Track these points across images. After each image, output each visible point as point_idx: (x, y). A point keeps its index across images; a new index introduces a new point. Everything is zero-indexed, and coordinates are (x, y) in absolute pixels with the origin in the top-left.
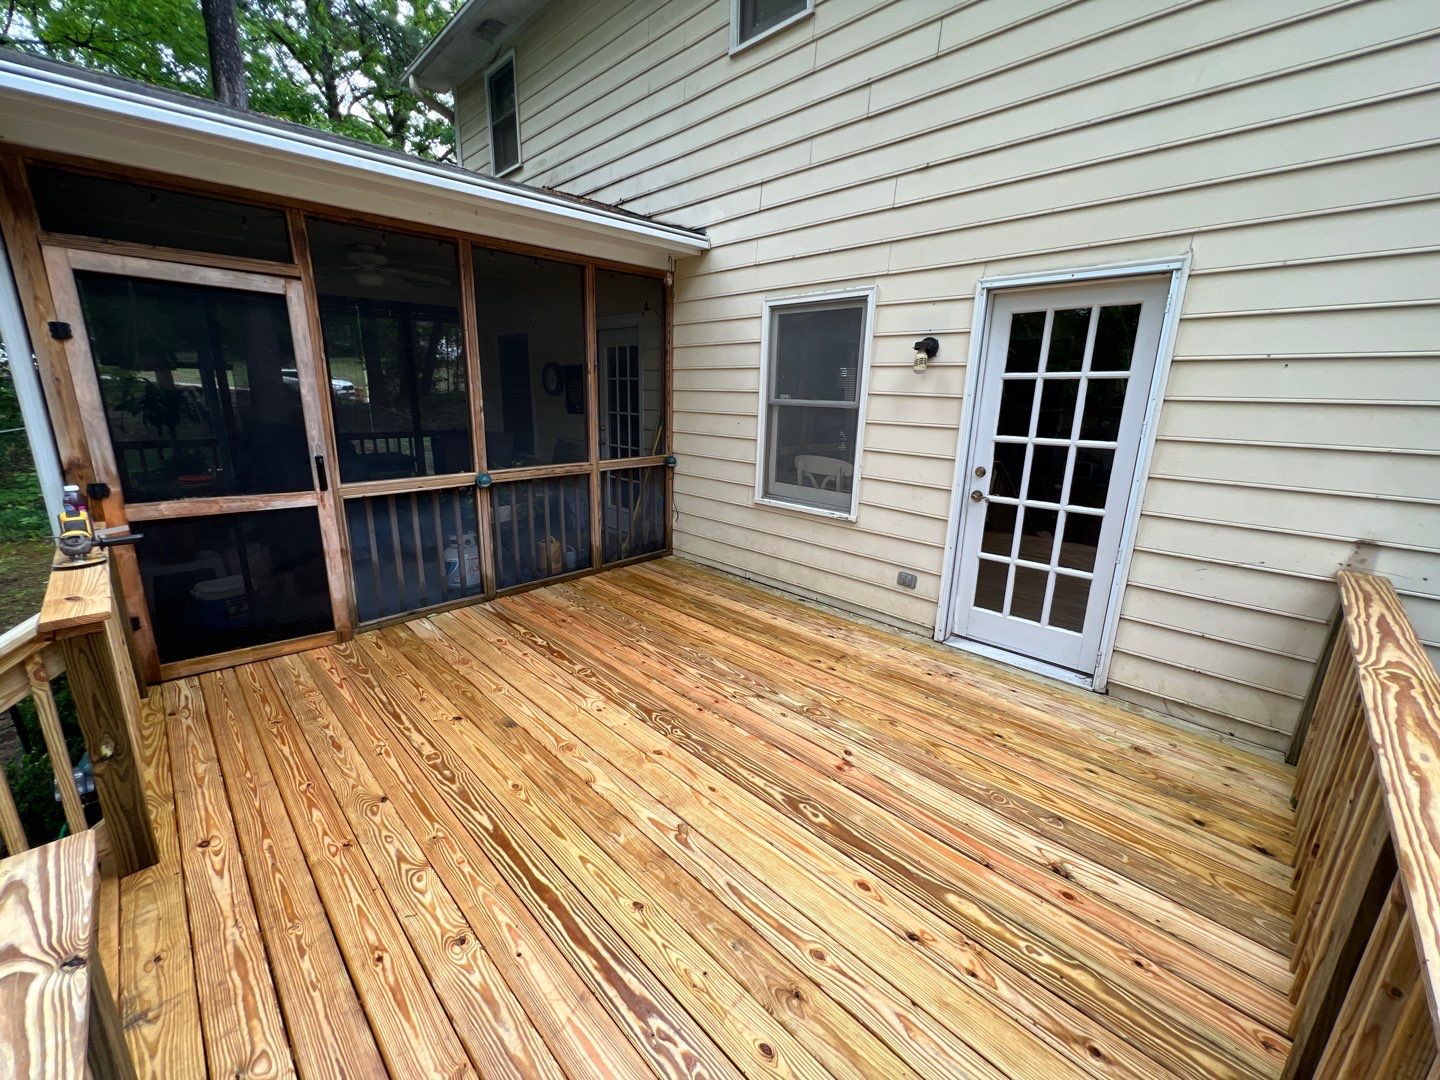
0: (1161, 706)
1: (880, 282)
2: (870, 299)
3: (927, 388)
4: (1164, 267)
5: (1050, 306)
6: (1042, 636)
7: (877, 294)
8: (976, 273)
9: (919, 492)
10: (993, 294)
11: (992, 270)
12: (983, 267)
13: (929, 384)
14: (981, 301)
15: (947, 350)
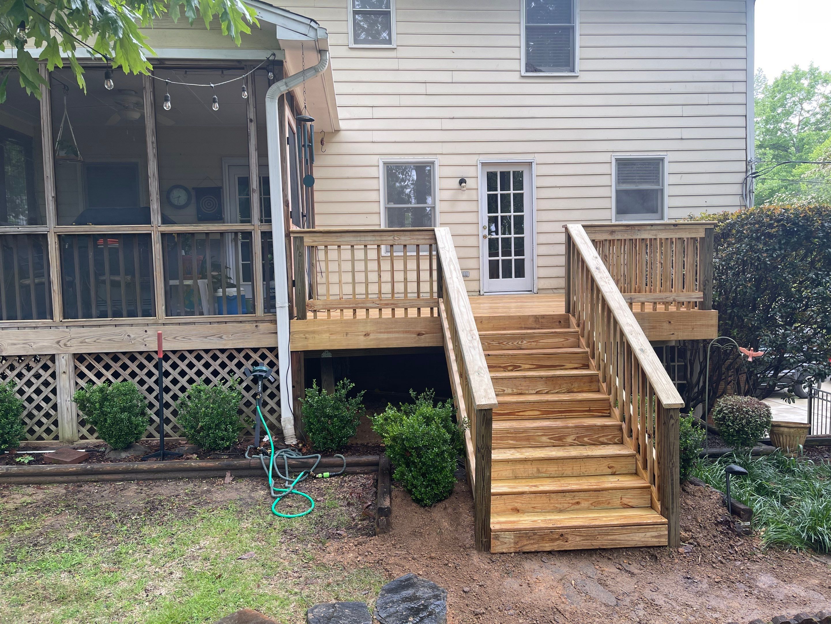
0: (551, 291)
1: (438, 156)
2: (436, 163)
3: (464, 197)
4: (530, 161)
5: (498, 170)
6: (513, 282)
7: (438, 161)
8: (476, 157)
9: (465, 237)
10: (483, 164)
11: (481, 156)
12: (478, 155)
13: (464, 196)
14: (480, 166)
15: (470, 183)
